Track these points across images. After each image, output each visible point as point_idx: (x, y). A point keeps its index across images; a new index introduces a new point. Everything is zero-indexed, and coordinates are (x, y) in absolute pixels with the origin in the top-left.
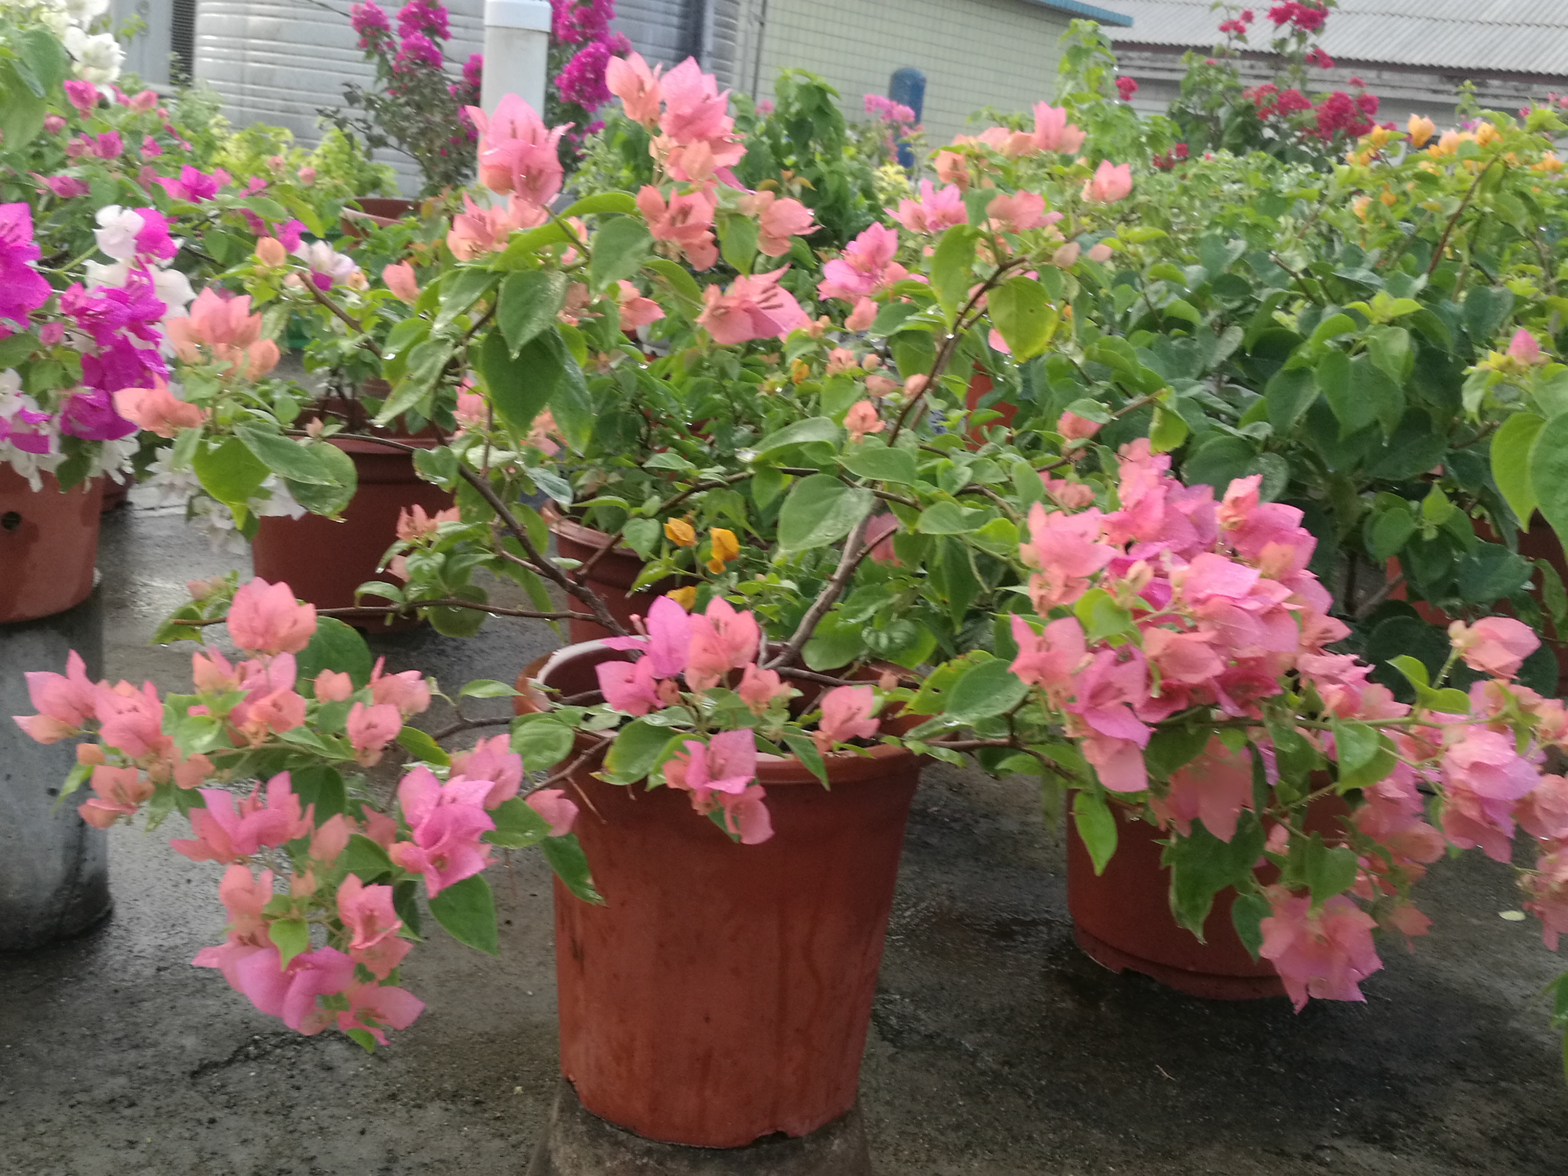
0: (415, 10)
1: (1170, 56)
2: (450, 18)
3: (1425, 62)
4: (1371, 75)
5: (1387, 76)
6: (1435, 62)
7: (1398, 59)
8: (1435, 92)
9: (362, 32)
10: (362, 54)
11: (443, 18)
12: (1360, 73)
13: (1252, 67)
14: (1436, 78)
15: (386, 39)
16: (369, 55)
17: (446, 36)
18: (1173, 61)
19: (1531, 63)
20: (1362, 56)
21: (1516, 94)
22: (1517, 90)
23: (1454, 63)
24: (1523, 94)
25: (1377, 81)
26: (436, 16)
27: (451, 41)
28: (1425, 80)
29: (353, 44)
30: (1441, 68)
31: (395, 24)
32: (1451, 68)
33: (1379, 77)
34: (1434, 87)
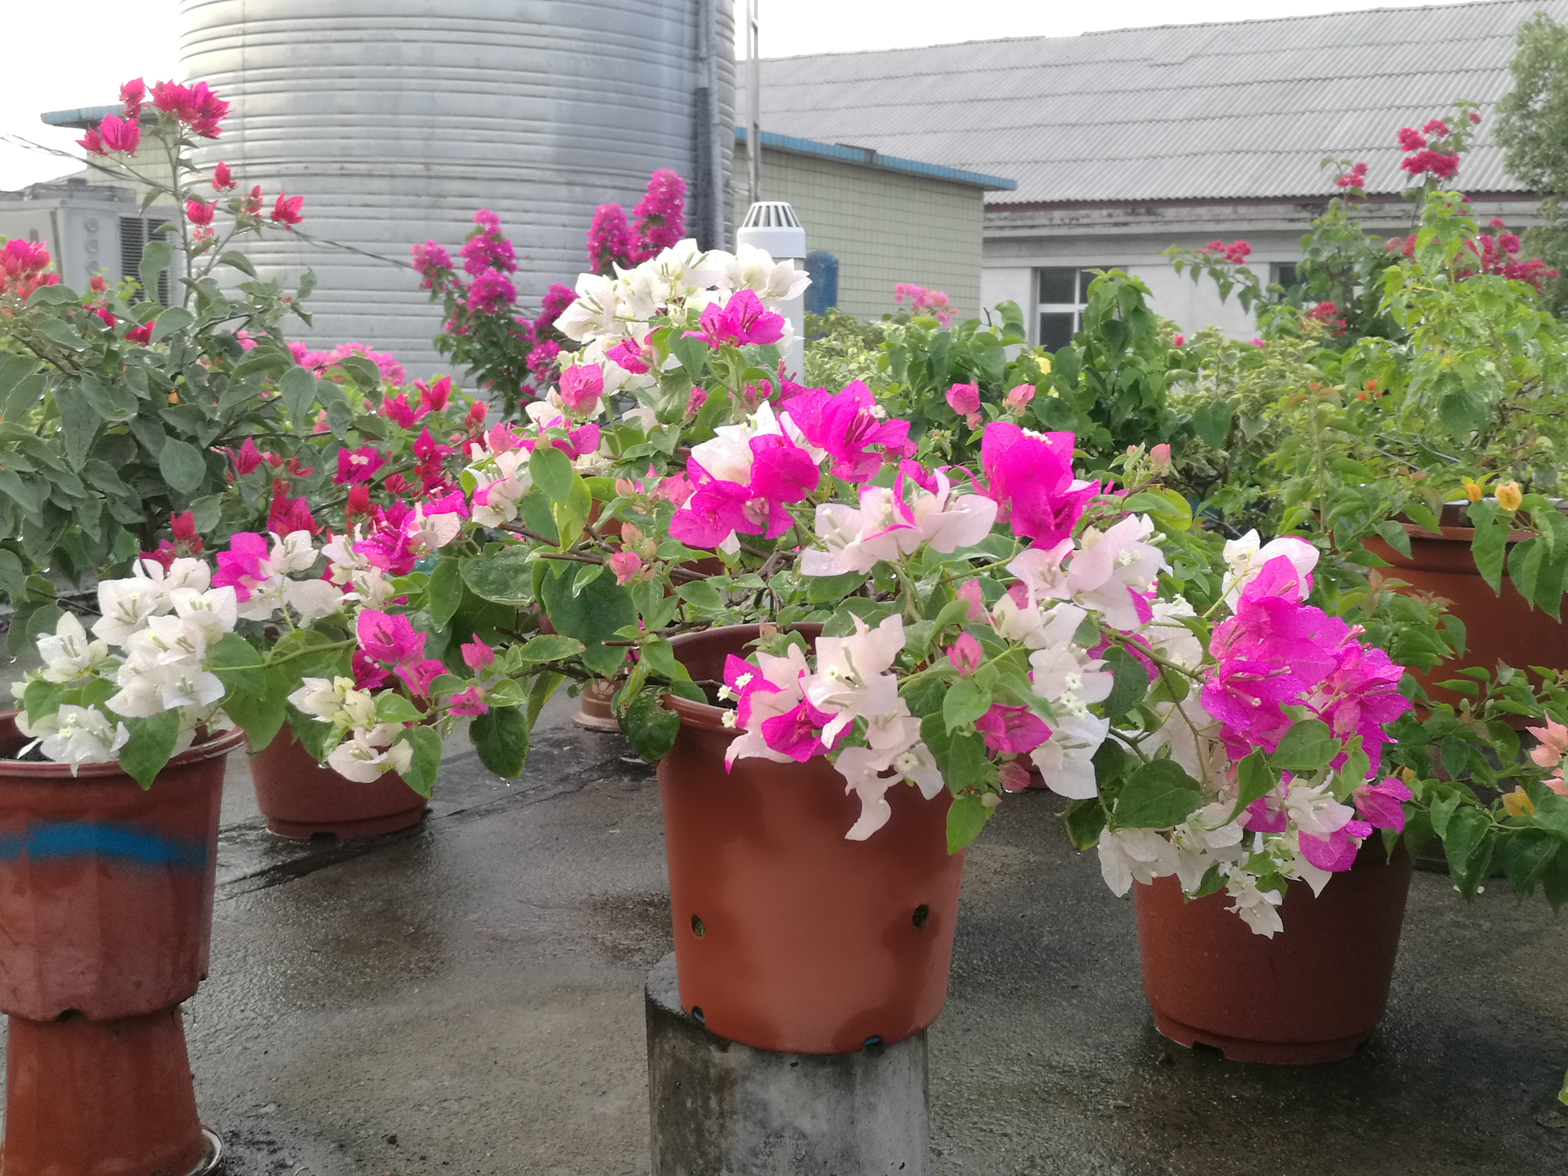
0: (481, 245)
1: (1029, 214)
2: (517, 251)
3: (1279, 193)
4: (1228, 210)
5: (1242, 210)
6: (1288, 192)
7: (1251, 193)
8: (1292, 220)
9: (425, 273)
10: (427, 294)
11: (510, 251)
12: (1218, 210)
13: (1110, 215)
14: (1290, 207)
15: (451, 278)
16: (435, 294)
17: (512, 269)
18: (1032, 218)
19: (1380, 183)
20: (1215, 194)
21: (1369, 215)
22: (1371, 211)
23: (1306, 191)
24: (1375, 214)
25: (1233, 217)
26: (504, 250)
27: (517, 274)
28: (1281, 210)
29: (417, 286)
30: (1294, 197)
31: (460, 261)
32: (1303, 196)
33: (1235, 212)
34: (1290, 216)
